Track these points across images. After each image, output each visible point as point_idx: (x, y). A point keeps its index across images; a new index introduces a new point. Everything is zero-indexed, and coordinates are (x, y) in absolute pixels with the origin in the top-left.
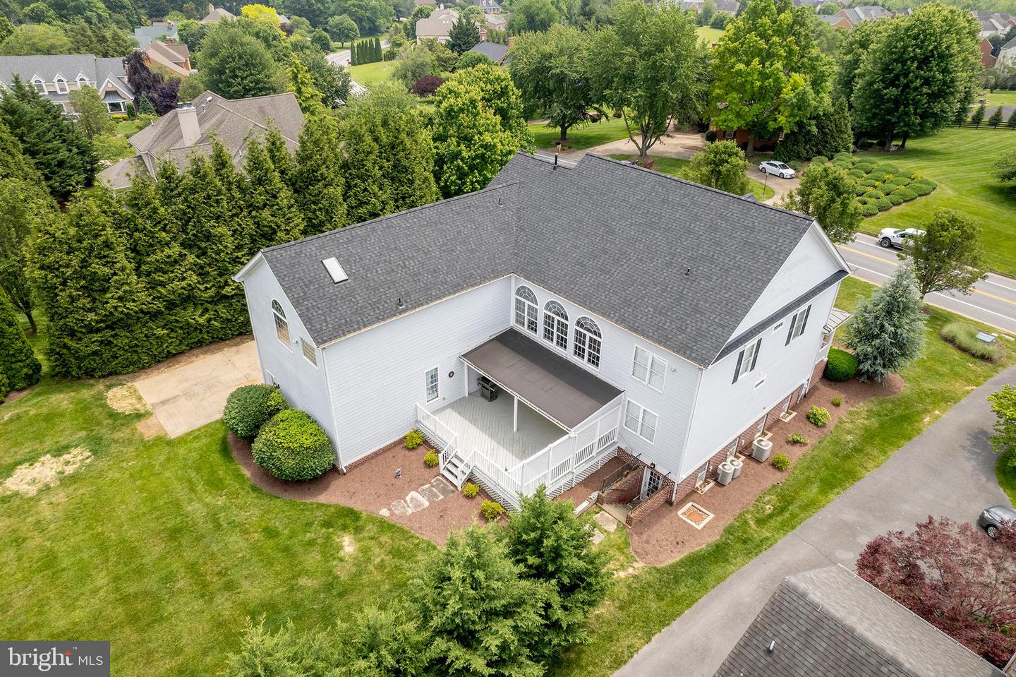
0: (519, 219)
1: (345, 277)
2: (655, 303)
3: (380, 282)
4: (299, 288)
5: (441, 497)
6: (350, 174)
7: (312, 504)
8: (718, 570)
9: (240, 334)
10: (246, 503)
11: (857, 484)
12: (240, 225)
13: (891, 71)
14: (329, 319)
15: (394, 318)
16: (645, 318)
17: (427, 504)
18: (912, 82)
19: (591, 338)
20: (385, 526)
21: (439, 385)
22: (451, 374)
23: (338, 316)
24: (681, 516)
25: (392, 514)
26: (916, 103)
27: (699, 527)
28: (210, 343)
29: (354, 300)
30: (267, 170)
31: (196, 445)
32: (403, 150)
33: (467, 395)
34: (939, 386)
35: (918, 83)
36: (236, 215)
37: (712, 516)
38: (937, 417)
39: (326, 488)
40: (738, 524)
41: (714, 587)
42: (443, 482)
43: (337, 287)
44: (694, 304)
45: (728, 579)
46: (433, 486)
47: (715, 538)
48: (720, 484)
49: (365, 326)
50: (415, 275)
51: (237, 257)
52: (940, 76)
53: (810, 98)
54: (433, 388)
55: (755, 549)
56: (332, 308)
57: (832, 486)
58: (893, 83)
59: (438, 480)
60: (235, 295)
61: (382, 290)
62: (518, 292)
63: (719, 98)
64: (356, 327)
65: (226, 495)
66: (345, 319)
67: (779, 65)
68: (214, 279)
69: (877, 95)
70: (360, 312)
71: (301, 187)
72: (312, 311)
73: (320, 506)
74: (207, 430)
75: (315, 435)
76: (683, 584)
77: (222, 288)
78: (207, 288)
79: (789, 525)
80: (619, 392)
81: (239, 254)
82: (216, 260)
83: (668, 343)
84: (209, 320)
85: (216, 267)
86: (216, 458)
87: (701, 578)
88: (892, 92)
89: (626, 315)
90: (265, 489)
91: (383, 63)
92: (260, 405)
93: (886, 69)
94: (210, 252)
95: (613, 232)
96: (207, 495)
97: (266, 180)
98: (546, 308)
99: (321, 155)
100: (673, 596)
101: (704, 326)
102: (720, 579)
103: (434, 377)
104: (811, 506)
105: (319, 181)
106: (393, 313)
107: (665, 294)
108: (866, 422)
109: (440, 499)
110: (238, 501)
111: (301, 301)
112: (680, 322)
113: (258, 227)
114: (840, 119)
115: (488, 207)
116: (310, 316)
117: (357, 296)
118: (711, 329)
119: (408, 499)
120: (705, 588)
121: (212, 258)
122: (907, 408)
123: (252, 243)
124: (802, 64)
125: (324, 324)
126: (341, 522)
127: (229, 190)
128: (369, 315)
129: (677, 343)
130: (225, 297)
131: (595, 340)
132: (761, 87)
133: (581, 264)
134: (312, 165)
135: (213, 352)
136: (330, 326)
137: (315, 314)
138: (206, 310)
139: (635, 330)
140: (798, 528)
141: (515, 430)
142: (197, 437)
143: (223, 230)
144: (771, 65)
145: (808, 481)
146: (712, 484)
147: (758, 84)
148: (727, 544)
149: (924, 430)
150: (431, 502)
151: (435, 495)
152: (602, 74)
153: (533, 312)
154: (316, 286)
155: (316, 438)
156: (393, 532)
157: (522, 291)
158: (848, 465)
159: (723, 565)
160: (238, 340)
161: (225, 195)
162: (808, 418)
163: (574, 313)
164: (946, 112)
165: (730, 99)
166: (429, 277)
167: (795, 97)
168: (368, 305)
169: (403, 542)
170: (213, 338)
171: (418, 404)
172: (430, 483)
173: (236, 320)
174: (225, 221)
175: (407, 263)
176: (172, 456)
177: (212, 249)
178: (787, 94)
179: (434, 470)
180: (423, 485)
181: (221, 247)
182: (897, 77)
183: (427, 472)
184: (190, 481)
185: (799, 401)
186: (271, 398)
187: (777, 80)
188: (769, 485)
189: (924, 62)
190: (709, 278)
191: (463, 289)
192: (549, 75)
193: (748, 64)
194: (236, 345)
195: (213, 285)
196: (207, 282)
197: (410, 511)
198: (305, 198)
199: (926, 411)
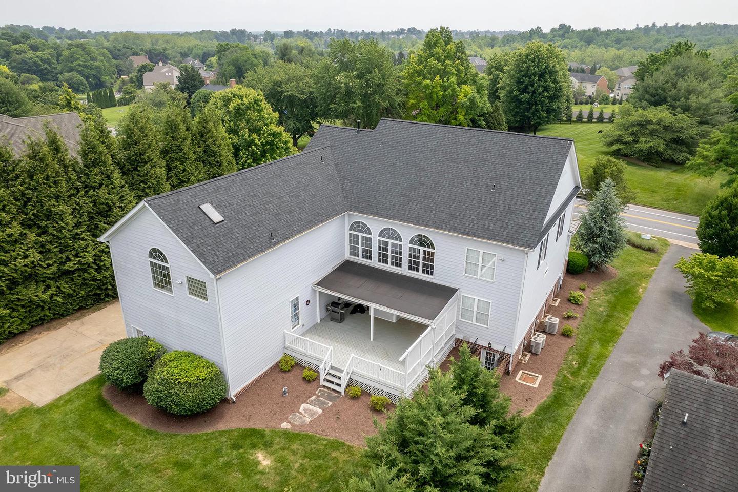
0: (339, 171)
1: (221, 219)
2: (475, 213)
3: (250, 221)
4: (185, 229)
5: (330, 404)
6: (170, 158)
7: (213, 433)
8: (563, 412)
9: (80, 309)
10: (146, 446)
11: (621, 337)
12: (78, 204)
13: (522, 83)
14: (218, 253)
15: (270, 250)
16: (472, 224)
17: (320, 411)
18: (537, 90)
19: (425, 251)
20: (290, 436)
21: (300, 313)
22: (308, 303)
23: (225, 250)
24: (519, 381)
25: (293, 425)
26: (542, 103)
27: (536, 386)
28: (51, 320)
29: (234, 237)
30: (101, 153)
31: (69, 407)
32: (212, 137)
33: (319, 322)
34: (637, 269)
35: (541, 90)
36: (72, 195)
37: (540, 377)
38: (645, 288)
39: (221, 416)
40: (560, 378)
41: (567, 424)
42: (326, 392)
43: (218, 227)
44: (506, 208)
45: (575, 417)
46: (319, 396)
47: (549, 391)
48: (535, 354)
49: (250, 257)
50: (277, 215)
51: (77, 234)
52: (553, 85)
53: (478, 101)
54: (296, 316)
55: (581, 392)
56: (218, 244)
57: (608, 342)
58: (524, 91)
59: (320, 391)
60: (76, 270)
61: (254, 228)
62: (352, 228)
63: (414, 107)
64: (242, 258)
65: (122, 443)
66: (232, 252)
67: (453, 79)
68: (56, 255)
69: (516, 100)
70: (242, 246)
71: (128, 169)
72: (202, 247)
73: (222, 433)
74: (79, 392)
75: (208, 368)
76: (546, 428)
77: (64, 263)
78: (48, 265)
79: (594, 373)
80: (455, 290)
81: (79, 231)
82: (58, 237)
83: (497, 238)
84: (52, 296)
85: (56, 245)
86: (97, 414)
87: (556, 420)
88: (525, 97)
89: (456, 225)
90: (162, 430)
91: (117, 108)
92: (142, 353)
93: (519, 82)
94: (51, 230)
95: (424, 170)
96: (101, 448)
97: (100, 162)
98: (380, 236)
99: (146, 140)
100: (544, 438)
101: (520, 221)
102: (569, 418)
103: (295, 306)
104: (601, 357)
105: (146, 163)
106: (268, 245)
107: (481, 205)
108: (606, 298)
109: (330, 405)
110: (137, 447)
111: (190, 240)
112: (500, 222)
113: (95, 205)
114: (498, 115)
115: (314, 164)
116: (202, 251)
117: (235, 233)
118: (526, 222)
119: (301, 410)
120: (562, 426)
121: (54, 235)
122: (626, 285)
123: (89, 220)
124: (467, 79)
125: (216, 257)
126: (248, 442)
127: (66, 172)
128: (250, 247)
129: (505, 237)
130: (67, 273)
131: (429, 252)
132: (443, 96)
133: (405, 195)
134: (139, 149)
135: (55, 328)
136: (221, 258)
137: (205, 249)
138: (48, 287)
139: (468, 234)
140: (601, 373)
141: (372, 339)
142: (69, 400)
143: (63, 207)
144: (448, 80)
145: (591, 342)
146: (529, 355)
147: (442, 93)
148: (561, 393)
149: (642, 296)
150: (323, 409)
151: (324, 403)
152: (326, 93)
153: (367, 241)
154: (200, 227)
155: (209, 370)
156: (300, 440)
157: (356, 226)
158: (610, 326)
159: (565, 408)
160: (79, 314)
161: (62, 176)
162: (569, 300)
163: (407, 233)
164: (560, 108)
165: (422, 106)
166: (288, 216)
167: (468, 101)
168: (246, 240)
169: (313, 446)
170: (54, 314)
171: (286, 331)
172: (315, 395)
173: (77, 295)
174: (64, 200)
175: (267, 206)
176: (47, 421)
177: (54, 227)
178: (462, 99)
179: (314, 384)
180: (310, 397)
181: (63, 224)
182: (526, 87)
183: (308, 387)
184: (76, 439)
185: (560, 290)
186: (149, 346)
187: (453, 90)
188: (567, 349)
189: (542, 76)
190: (511, 189)
191: (315, 224)
192: (282, 97)
193: (432, 79)
194: (78, 318)
195: (55, 262)
196: (48, 259)
197: (308, 420)
198: (133, 179)
199: (637, 285)
